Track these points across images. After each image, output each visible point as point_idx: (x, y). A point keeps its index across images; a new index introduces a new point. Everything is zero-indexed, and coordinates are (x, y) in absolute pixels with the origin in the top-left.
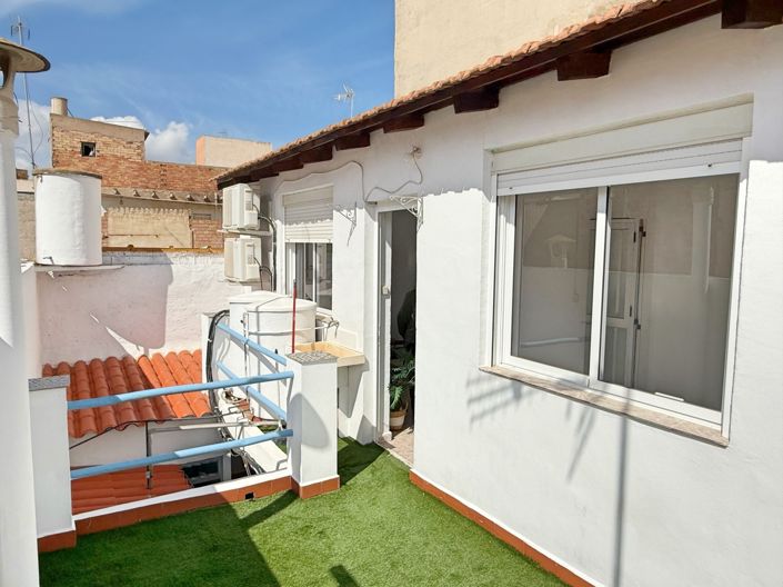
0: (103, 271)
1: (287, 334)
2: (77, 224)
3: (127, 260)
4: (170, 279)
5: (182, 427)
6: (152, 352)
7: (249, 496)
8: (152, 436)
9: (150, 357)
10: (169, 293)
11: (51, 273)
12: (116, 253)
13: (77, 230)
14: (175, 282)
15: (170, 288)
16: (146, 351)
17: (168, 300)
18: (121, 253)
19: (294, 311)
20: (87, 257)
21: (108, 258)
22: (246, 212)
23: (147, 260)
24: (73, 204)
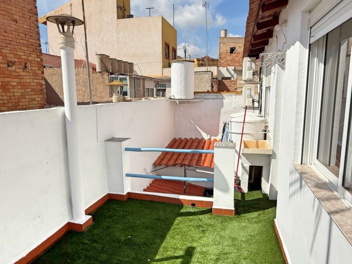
0: (195, 101)
1: (240, 134)
2: (183, 82)
3: (206, 97)
4: (222, 106)
5: (197, 170)
6: (213, 138)
7: (193, 205)
8: (187, 171)
9: (212, 140)
10: (221, 112)
11: (178, 102)
12: (202, 94)
13: (183, 84)
14: (224, 108)
15: (222, 110)
16: (211, 137)
17: (221, 115)
18: (204, 94)
19: (244, 122)
20: (186, 96)
21: (196, 96)
22: (247, 72)
23: (214, 97)
24: (181, 74)
